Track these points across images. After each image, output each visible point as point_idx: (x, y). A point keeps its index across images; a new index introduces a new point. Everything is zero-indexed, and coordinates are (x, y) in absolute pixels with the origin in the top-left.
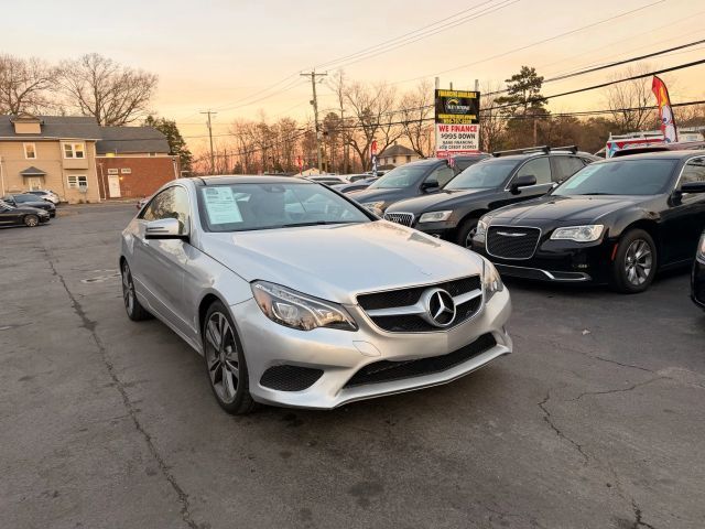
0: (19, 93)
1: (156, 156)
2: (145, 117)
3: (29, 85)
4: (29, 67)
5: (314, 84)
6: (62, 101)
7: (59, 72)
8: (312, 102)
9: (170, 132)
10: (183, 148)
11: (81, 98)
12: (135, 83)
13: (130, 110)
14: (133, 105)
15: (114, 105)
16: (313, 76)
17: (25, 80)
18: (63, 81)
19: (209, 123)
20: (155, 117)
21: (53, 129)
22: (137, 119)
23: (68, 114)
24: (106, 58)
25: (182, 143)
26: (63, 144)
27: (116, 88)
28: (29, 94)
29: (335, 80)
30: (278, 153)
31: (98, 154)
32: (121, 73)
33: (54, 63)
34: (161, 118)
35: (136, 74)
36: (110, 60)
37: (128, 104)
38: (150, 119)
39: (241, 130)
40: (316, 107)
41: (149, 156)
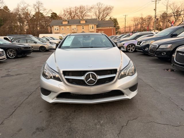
0: (83, 14)
1: (110, 28)
2: (109, 18)
3: (86, 12)
4: (86, 7)
5: (156, 4)
6: (92, 15)
7: (92, 8)
8: (154, 10)
9: (115, 21)
10: (118, 25)
11: (96, 14)
12: (108, 9)
13: (106, 16)
14: (107, 15)
15: (103, 15)
16: (156, 1)
17: (85, 11)
18: (93, 10)
19: (125, 18)
20: (112, 18)
21: (88, 22)
22: (107, 18)
23: (93, 18)
24: (102, 3)
25: (118, 24)
26: (90, 25)
27: (104, 11)
28: (85, 14)
29: (165, 2)
30: (145, 26)
31: (97, 28)
32: (105, 7)
33: (91, 6)
34: (113, 18)
35: (108, 7)
36: (103, 4)
37: (106, 15)
38: (110, 18)
39: (135, 20)
40: (156, 11)
41: (109, 28)
